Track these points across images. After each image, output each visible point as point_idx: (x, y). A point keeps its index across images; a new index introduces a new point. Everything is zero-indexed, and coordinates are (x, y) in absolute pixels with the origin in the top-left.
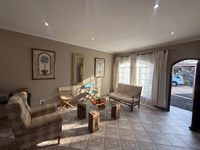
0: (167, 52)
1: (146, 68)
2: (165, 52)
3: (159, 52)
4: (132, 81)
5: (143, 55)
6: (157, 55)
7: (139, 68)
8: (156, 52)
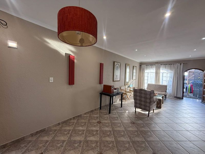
0: (182, 64)
1: (167, 73)
2: (181, 64)
3: (177, 64)
4: (157, 81)
5: (165, 65)
6: (176, 66)
7: (162, 74)
8: (175, 64)
